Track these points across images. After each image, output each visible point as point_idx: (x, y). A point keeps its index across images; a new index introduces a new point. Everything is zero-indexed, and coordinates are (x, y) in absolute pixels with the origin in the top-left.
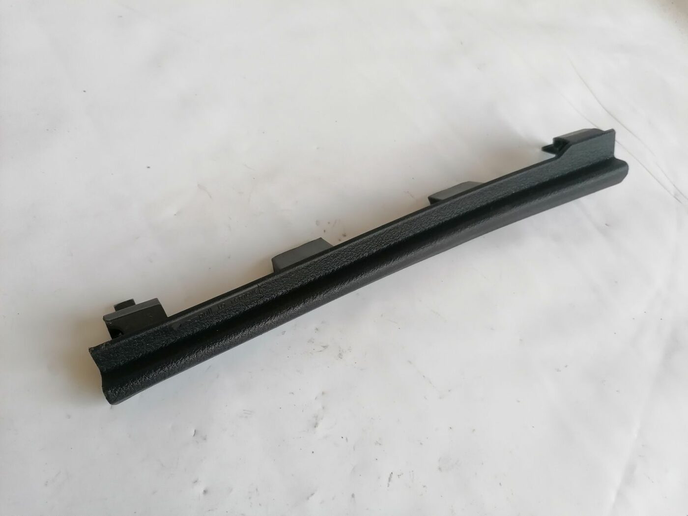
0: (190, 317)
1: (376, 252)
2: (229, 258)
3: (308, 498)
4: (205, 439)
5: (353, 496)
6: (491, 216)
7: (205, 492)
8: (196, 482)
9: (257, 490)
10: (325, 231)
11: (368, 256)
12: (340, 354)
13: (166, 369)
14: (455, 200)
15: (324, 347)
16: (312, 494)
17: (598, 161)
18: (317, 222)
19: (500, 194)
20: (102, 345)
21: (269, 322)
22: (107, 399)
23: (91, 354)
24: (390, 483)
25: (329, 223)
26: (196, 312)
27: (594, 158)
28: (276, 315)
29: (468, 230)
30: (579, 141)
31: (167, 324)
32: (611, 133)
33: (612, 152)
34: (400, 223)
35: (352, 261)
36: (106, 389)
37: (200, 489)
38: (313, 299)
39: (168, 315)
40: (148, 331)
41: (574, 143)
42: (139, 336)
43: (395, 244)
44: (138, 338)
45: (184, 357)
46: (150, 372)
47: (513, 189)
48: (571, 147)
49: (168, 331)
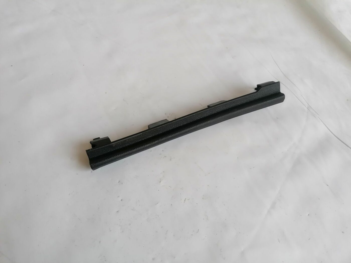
0: (119, 142)
1: (186, 124)
2: (133, 125)
3: (156, 204)
4: (122, 184)
5: (172, 205)
6: (229, 113)
7: (121, 200)
8: (119, 197)
9: (139, 201)
10: (168, 117)
11: (183, 125)
12: (171, 159)
13: (110, 159)
14: (216, 106)
15: (165, 156)
16: (158, 203)
17: (274, 93)
18: (165, 113)
19: (234, 105)
20: (90, 149)
21: (146, 146)
22: (91, 167)
23: (86, 152)
24: (185, 202)
25: (170, 114)
26: (121, 141)
27: (272, 92)
28: (148, 144)
29: (220, 117)
30: (265, 86)
31: (111, 144)
32: (278, 83)
33: (279, 90)
34: (194, 114)
35: (177, 127)
36: (90, 163)
37: (120, 199)
38: (161, 139)
39: (111, 142)
40: (105, 146)
41: (263, 87)
42: (102, 147)
43: (193, 122)
44: (102, 148)
45: (116, 155)
46: (105, 159)
47: (239, 103)
48: (262, 88)
49: (111, 147)
